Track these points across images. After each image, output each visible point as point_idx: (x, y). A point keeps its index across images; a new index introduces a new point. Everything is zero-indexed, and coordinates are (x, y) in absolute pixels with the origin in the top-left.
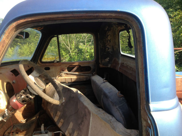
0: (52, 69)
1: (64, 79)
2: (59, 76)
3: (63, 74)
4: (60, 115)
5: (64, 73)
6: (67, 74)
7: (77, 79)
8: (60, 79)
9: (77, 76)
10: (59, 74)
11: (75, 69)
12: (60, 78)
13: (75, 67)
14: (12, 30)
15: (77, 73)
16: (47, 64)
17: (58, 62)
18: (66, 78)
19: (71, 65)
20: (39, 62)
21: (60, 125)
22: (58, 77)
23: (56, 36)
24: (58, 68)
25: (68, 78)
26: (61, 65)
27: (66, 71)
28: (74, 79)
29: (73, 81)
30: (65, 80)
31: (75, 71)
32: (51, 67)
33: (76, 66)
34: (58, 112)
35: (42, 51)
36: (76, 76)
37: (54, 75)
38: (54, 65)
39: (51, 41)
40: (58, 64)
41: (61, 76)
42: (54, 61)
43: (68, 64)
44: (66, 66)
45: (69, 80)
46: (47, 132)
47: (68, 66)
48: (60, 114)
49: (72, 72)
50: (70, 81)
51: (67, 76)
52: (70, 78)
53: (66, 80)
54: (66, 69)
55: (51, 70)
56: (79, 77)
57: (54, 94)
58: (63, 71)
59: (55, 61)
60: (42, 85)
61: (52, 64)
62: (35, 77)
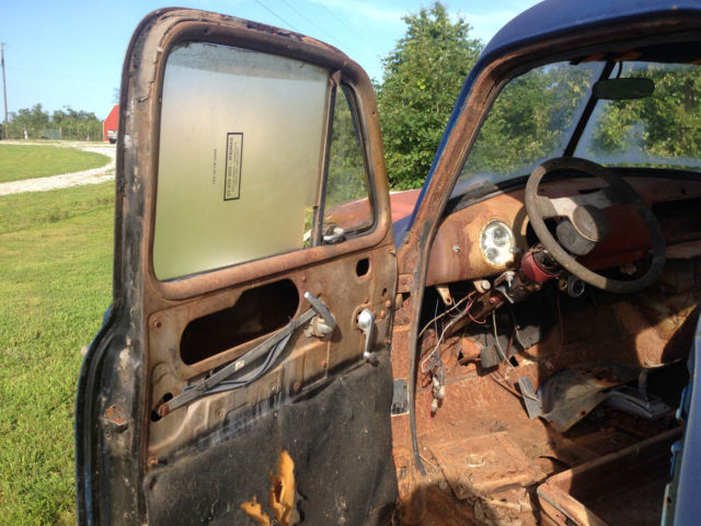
60: (586, 229)
62: (579, 206)
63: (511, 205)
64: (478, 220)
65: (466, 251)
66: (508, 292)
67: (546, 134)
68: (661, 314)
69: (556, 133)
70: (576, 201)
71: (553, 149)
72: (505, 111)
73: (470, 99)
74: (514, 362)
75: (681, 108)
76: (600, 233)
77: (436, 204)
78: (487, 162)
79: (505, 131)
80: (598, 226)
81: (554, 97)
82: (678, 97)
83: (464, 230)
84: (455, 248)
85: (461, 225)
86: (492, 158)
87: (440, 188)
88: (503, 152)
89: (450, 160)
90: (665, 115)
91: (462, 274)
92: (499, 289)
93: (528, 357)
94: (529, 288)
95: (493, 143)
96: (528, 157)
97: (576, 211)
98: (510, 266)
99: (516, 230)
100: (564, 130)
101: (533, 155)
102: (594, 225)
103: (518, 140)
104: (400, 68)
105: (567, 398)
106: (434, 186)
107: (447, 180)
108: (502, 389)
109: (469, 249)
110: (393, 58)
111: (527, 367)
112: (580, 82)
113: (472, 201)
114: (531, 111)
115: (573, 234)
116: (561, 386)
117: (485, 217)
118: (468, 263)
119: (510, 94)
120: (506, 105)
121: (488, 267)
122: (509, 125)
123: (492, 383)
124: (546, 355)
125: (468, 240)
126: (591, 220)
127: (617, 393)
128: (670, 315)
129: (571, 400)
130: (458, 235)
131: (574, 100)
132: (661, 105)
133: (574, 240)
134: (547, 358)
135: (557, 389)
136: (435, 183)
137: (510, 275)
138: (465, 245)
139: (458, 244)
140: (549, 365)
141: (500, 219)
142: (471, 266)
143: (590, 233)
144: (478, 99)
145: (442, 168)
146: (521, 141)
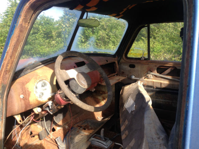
0: (138, 68)
1: (151, 81)
2: (146, 77)
3: (150, 75)
4: (127, 125)
5: (152, 75)
6: (156, 76)
7: (169, 85)
8: (146, 81)
9: (169, 82)
10: (146, 75)
11: (168, 71)
12: (146, 79)
13: (168, 69)
14: (27, 12)
15: (170, 77)
16: (132, 61)
17: (145, 59)
18: (154, 81)
19: (162, 65)
20: (124, 57)
21: (123, 137)
22: (144, 78)
23: (146, 26)
24: (145, 67)
25: (157, 82)
26: (148, 64)
27: (155, 73)
28: (164, 84)
29: (163, 86)
30: (152, 83)
31: (168, 75)
32: (136, 65)
33: (170, 67)
34: (127, 120)
35: (128, 45)
36: (168, 80)
37: (139, 75)
38: (140, 63)
39: (140, 32)
40: (145, 61)
41: (148, 78)
42: (141, 58)
43: (159, 63)
44: (155, 66)
45: (158, 84)
46: (107, 139)
47: (158, 66)
48: (127, 123)
49: (163, 75)
50: (159, 86)
51: (155, 79)
52: (159, 82)
53: (154, 83)
54: (155, 70)
55: (136, 69)
56: (172, 83)
57: (128, 98)
58: (151, 72)
59: (143, 58)
60: (82, 83)
61: (138, 61)
62: (79, 73)
63: (48, 71)
64: (32, 80)
65: (27, 97)
66: (50, 110)
67: (56, 39)
68: (100, 100)
69: (59, 39)
70: (77, 70)
71: (59, 43)
72: (43, 31)
73: (20, 20)
74: (54, 130)
75: (91, 33)
76: (88, 85)
77: (7, 76)
78: (39, 47)
79: (44, 37)
80: (87, 82)
81: (58, 28)
82: (90, 30)
83: (26, 86)
84: (22, 96)
85: (23, 84)
86: (41, 46)
87: (8, 67)
88: (44, 44)
89: (13, 53)
90: (87, 35)
91: (26, 108)
92: (46, 109)
93: (59, 126)
94: (59, 107)
95: (41, 41)
96: (52, 46)
97: (78, 75)
98: (49, 99)
99: (51, 83)
100: (61, 38)
101: (53, 45)
102: (85, 81)
103: (48, 40)
104: (8, 16)
105: (75, 142)
106: (5, 67)
107: (12, 63)
108: (50, 143)
109: (29, 95)
110: (5, 13)
111: (59, 131)
112: (65, 24)
113: (29, 71)
114: (51, 32)
115: (77, 86)
116: (72, 137)
117: (36, 78)
118: (29, 102)
119: (45, 27)
120: (44, 30)
121: (39, 102)
122: (45, 36)
123: (46, 142)
124: (65, 123)
125: (28, 91)
126: (84, 79)
127: (94, 139)
128: (103, 100)
129: (77, 143)
130: (22, 89)
131: (64, 29)
132: (87, 32)
133: (78, 88)
134: (66, 124)
135: (71, 138)
136: (5, 65)
137: (50, 103)
138: (27, 94)
139: (22, 94)
140: (67, 127)
141: (43, 78)
142: (31, 103)
143: (84, 85)
144: (25, 20)
145: (8, 58)
146: (49, 41)
